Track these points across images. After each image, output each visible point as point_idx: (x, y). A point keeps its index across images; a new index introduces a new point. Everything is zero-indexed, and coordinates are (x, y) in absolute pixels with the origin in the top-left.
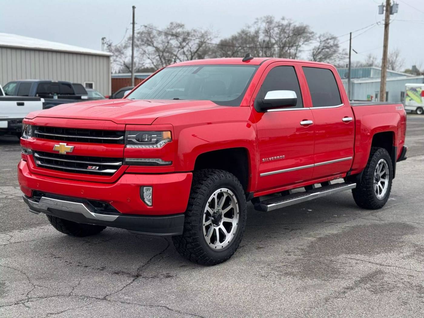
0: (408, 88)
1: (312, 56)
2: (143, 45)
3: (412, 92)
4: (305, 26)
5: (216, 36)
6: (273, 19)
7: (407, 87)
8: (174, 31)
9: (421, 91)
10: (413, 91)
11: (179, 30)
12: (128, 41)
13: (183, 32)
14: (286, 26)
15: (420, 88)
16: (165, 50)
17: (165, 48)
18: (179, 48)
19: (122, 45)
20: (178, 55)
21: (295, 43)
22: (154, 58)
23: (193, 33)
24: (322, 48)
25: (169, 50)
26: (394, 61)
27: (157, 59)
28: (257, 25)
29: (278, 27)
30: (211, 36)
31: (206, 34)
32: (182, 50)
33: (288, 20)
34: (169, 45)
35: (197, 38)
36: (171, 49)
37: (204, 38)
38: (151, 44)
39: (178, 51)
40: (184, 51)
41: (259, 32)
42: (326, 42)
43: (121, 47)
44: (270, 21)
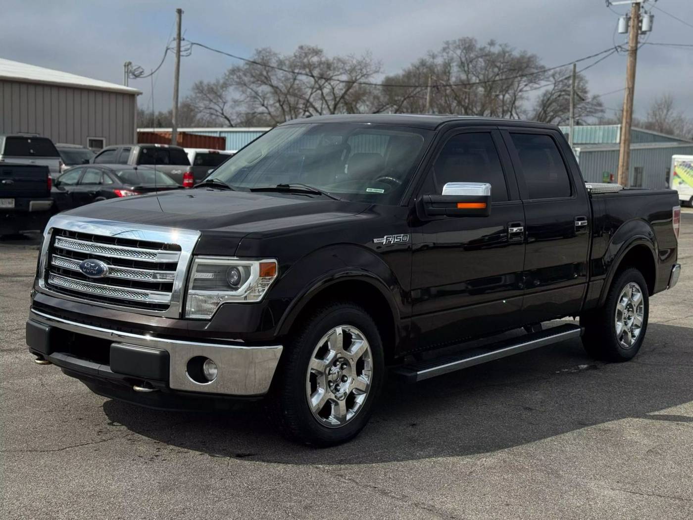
0: (678, 162)
1: (540, 107)
2: (253, 82)
3: (683, 169)
4: (529, 54)
5: (376, 70)
6: (474, 43)
8: (306, 61)
11: (315, 59)
12: (229, 76)
13: (320, 63)
14: (499, 55)
16: (288, 91)
17: (290, 89)
18: (312, 88)
19: (218, 81)
20: (311, 100)
21: (512, 84)
22: (271, 105)
23: (335, 65)
24: (559, 93)
25: (296, 91)
26: (663, 116)
27: (275, 107)
28: (448, 53)
29: (484, 57)
30: (368, 70)
31: (359, 67)
32: (319, 92)
33: (500, 45)
34: (297, 82)
35: (344, 73)
36: (299, 89)
37: (356, 72)
38: (266, 81)
39: (311, 94)
40: (322, 93)
41: (451, 65)
42: (564, 83)
43: (217, 86)
44: (469, 46)
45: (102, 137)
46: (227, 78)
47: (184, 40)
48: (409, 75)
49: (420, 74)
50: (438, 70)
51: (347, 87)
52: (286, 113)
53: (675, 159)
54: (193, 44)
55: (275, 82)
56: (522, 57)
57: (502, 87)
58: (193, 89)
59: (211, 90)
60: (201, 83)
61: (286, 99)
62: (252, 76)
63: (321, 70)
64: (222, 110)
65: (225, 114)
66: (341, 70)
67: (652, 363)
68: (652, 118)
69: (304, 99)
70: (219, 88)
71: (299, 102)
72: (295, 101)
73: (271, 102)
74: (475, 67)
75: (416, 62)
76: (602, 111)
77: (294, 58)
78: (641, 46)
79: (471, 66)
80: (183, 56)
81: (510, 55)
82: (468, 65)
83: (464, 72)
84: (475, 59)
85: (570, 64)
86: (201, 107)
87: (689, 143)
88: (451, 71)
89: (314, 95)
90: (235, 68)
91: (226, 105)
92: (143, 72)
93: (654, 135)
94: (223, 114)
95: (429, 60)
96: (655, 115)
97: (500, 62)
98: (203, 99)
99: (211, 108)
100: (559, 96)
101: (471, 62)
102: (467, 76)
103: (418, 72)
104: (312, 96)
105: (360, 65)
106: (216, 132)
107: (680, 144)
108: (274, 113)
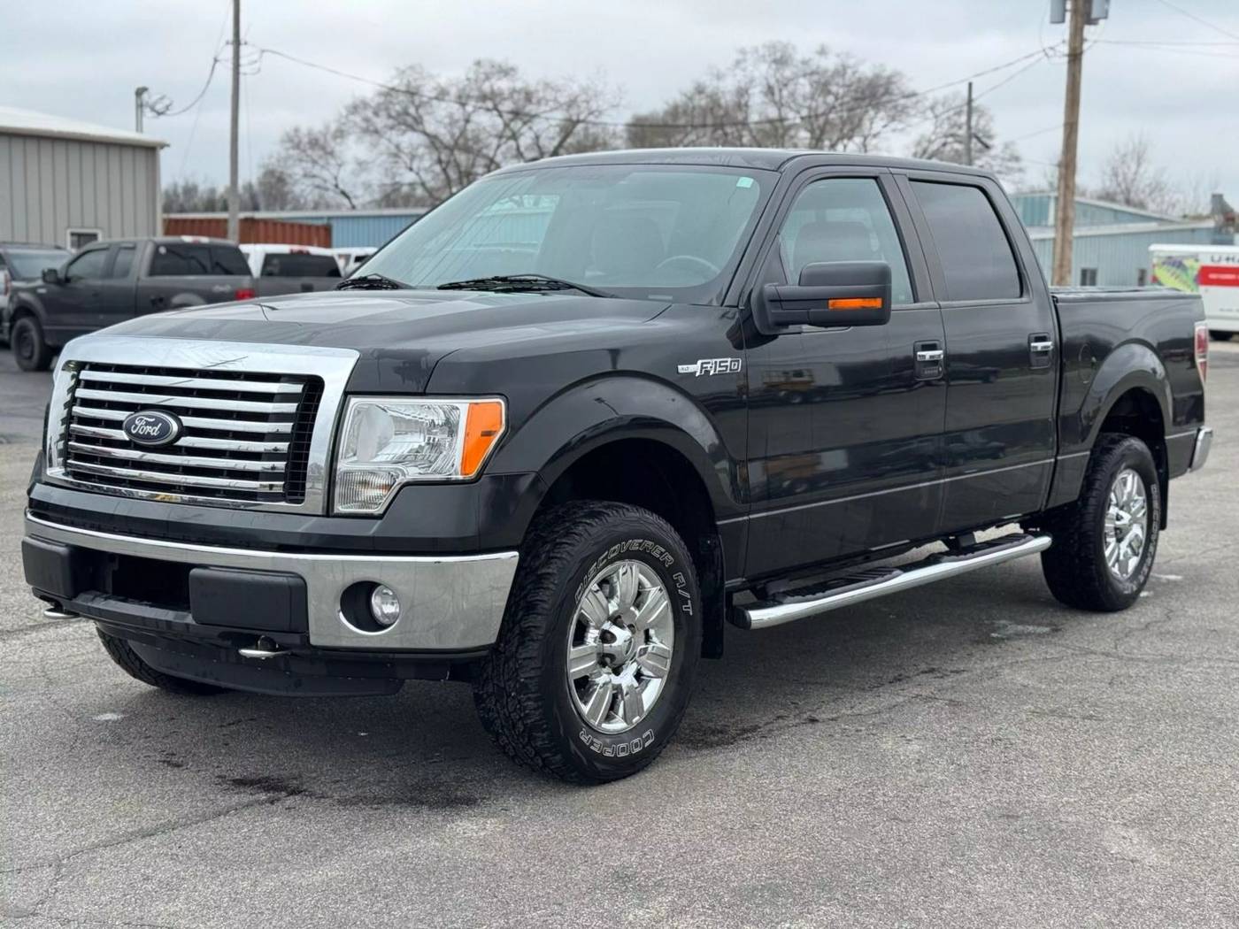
0: (1159, 257)
2: (392, 128)
3: (1169, 271)
4: (887, 73)
5: (615, 104)
6: (790, 51)
7: (1156, 254)
8: (486, 87)
9: (1197, 266)
10: (1174, 269)
11: (503, 85)
12: (347, 117)
13: (514, 91)
14: (835, 72)
15: (1196, 257)
16: (456, 142)
17: (458, 138)
18: (500, 137)
19: (327, 128)
20: (498, 158)
21: (859, 125)
22: (426, 170)
23: (541, 94)
24: (943, 140)
25: (470, 143)
26: (1130, 176)
27: (433, 171)
28: (744, 70)
29: (808, 77)
30: (600, 103)
31: (583, 97)
32: (512, 143)
33: (838, 55)
34: (470, 127)
35: (556, 109)
36: (477, 140)
37: (579, 107)
38: (415, 124)
39: (499, 146)
40: (518, 148)
41: (751, 91)
42: (952, 122)
43: (325, 135)
44: (782, 57)
45: (96, 227)
46: (343, 120)
47: (246, 43)
48: (675, 112)
49: (694, 108)
50: (726, 102)
51: (563, 134)
52: (452, 183)
53: (1153, 252)
54: (263, 51)
55: (431, 127)
56: (877, 76)
57: (841, 130)
58: (283, 141)
59: (314, 143)
60: (297, 130)
61: (452, 159)
62: (390, 116)
63: (515, 103)
64: (336, 178)
65: (341, 186)
66: (551, 104)
67: (1146, 657)
68: (1111, 180)
69: (485, 156)
70: (329, 137)
71: (477, 163)
72: (468, 159)
73: (427, 163)
74: (792, 94)
75: (689, 87)
76: (1020, 170)
77: (466, 83)
78: (1090, 47)
79: (785, 93)
80: (245, 74)
81: (854, 73)
82: (780, 90)
83: (772, 104)
84: (792, 80)
85: (962, 81)
86: (296, 174)
87: (1178, 223)
88: (750, 103)
89: (503, 148)
90: (358, 102)
91: (342, 168)
92: (170, 105)
93: (1116, 211)
94: (337, 186)
95: (711, 84)
96: (1116, 175)
97: (837, 84)
98: (301, 160)
99: (314, 176)
100: (944, 144)
101: (786, 85)
102: (779, 109)
103: (691, 105)
104: (499, 152)
105: (586, 93)
106: (321, 218)
107: (1160, 225)
108: (431, 184)
